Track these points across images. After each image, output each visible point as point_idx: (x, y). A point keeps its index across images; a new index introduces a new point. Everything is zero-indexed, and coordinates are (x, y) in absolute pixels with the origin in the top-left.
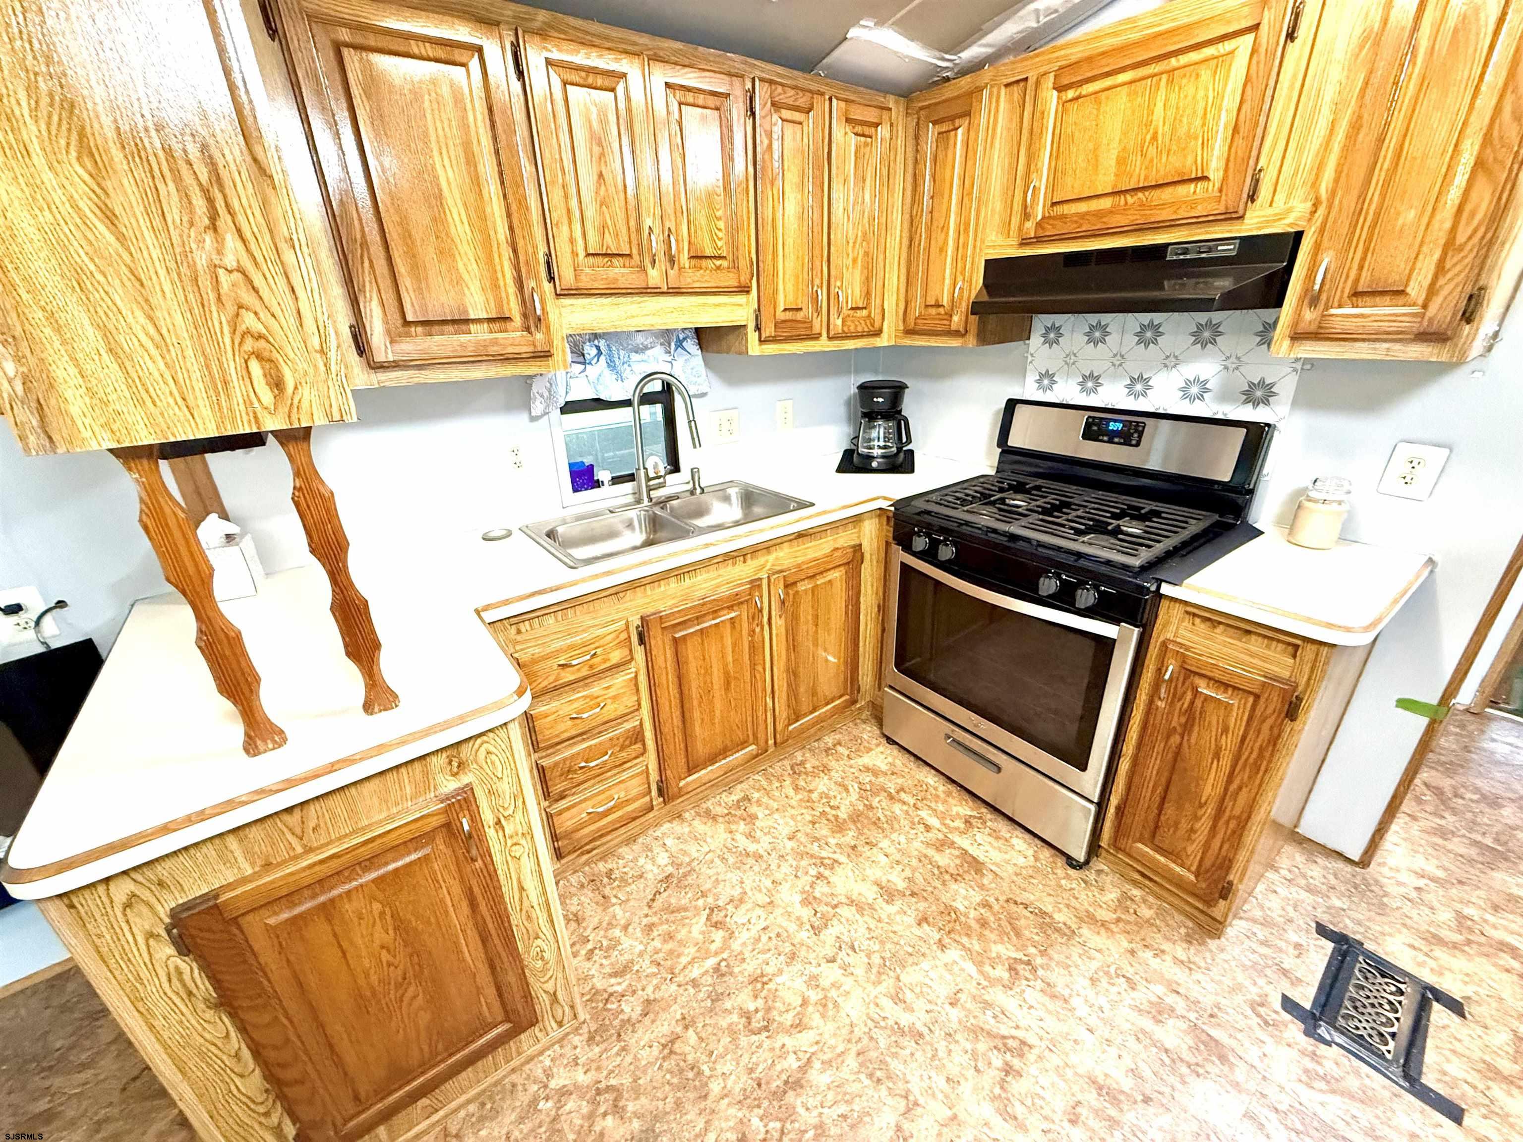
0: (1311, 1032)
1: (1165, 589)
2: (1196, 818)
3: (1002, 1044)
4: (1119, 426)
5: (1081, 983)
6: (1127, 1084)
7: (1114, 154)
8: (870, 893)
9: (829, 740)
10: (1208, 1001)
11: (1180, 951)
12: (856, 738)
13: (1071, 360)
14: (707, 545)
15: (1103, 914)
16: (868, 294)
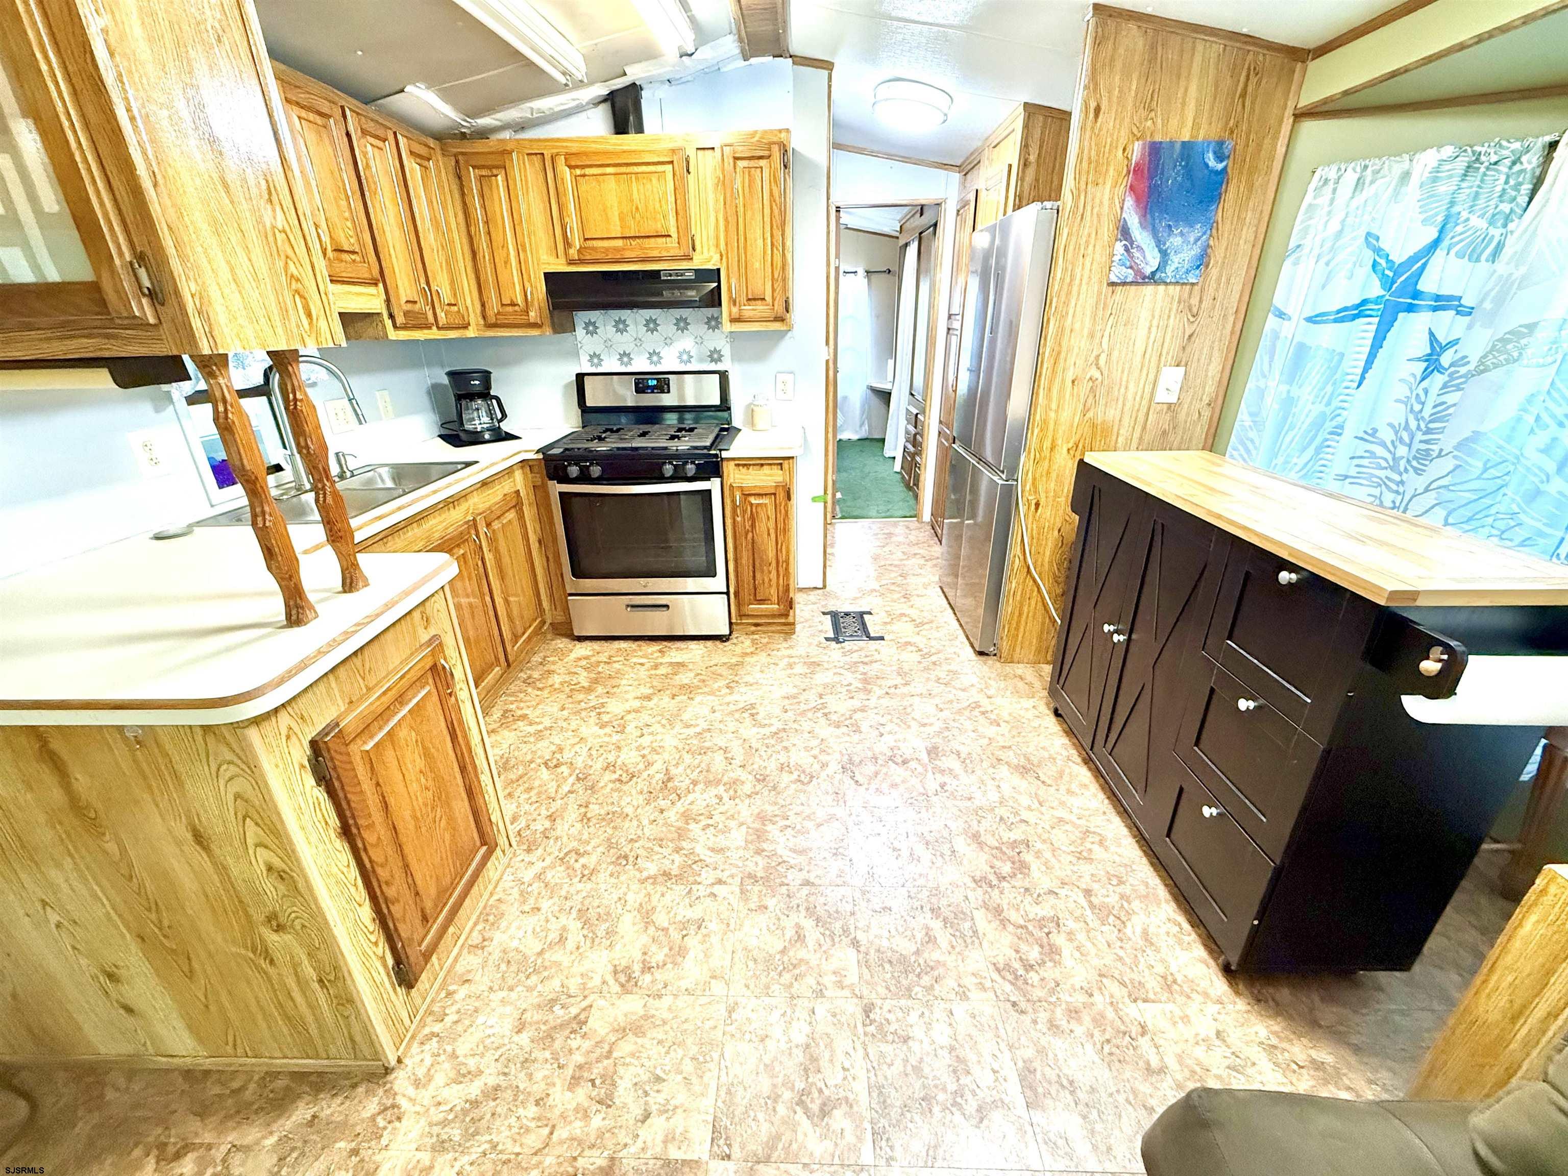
0: (838, 642)
1: (724, 454)
2: (770, 572)
3: (744, 710)
4: (655, 382)
5: (758, 675)
6: (795, 691)
7: (616, 214)
8: (637, 704)
9: (537, 658)
10: (804, 654)
11: (785, 645)
12: (555, 650)
13: (608, 344)
14: (435, 492)
15: (749, 651)
16: (455, 295)
